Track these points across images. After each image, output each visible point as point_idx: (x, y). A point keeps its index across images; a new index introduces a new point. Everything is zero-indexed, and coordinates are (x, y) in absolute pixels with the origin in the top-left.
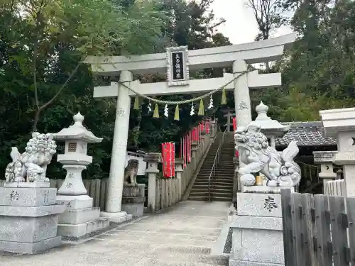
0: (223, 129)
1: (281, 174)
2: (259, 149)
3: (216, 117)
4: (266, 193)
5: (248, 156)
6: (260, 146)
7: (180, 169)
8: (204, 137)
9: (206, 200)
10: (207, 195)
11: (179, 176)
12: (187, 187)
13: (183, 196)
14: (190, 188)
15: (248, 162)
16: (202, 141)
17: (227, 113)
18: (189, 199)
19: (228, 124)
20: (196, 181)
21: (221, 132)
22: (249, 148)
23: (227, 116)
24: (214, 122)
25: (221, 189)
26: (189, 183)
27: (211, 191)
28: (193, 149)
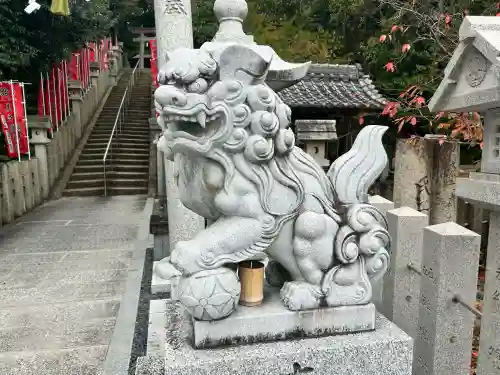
0: (133, 63)
1: (336, 262)
2: (262, 162)
3: (119, 40)
4: (278, 339)
5: (215, 190)
6: (268, 146)
7: (41, 138)
8: (97, 74)
9: (100, 194)
10: (101, 184)
11: (40, 152)
12: (62, 170)
13: (51, 189)
14: (68, 172)
15: (213, 215)
16: (94, 81)
17: (138, 35)
18: (64, 194)
19: (141, 56)
20: (81, 158)
21: (128, 68)
22: (224, 158)
23: (138, 39)
24: (116, 48)
25: (127, 172)
26: (66, 164)
27: (109, 176)
28: (74, 97)
